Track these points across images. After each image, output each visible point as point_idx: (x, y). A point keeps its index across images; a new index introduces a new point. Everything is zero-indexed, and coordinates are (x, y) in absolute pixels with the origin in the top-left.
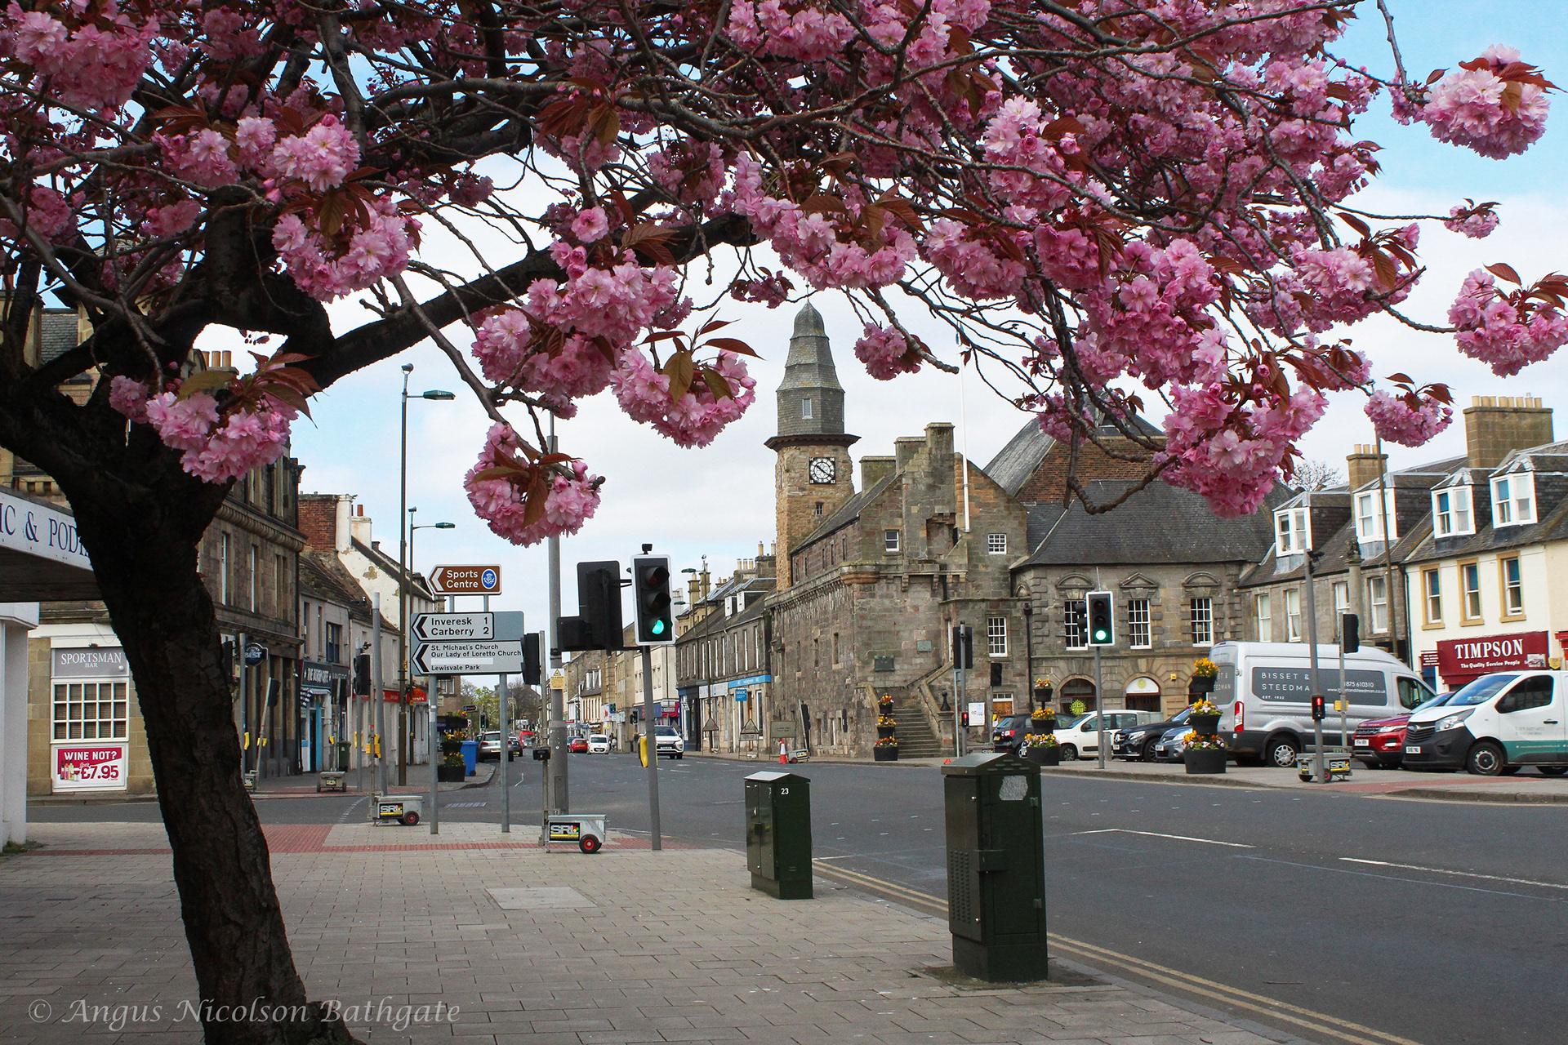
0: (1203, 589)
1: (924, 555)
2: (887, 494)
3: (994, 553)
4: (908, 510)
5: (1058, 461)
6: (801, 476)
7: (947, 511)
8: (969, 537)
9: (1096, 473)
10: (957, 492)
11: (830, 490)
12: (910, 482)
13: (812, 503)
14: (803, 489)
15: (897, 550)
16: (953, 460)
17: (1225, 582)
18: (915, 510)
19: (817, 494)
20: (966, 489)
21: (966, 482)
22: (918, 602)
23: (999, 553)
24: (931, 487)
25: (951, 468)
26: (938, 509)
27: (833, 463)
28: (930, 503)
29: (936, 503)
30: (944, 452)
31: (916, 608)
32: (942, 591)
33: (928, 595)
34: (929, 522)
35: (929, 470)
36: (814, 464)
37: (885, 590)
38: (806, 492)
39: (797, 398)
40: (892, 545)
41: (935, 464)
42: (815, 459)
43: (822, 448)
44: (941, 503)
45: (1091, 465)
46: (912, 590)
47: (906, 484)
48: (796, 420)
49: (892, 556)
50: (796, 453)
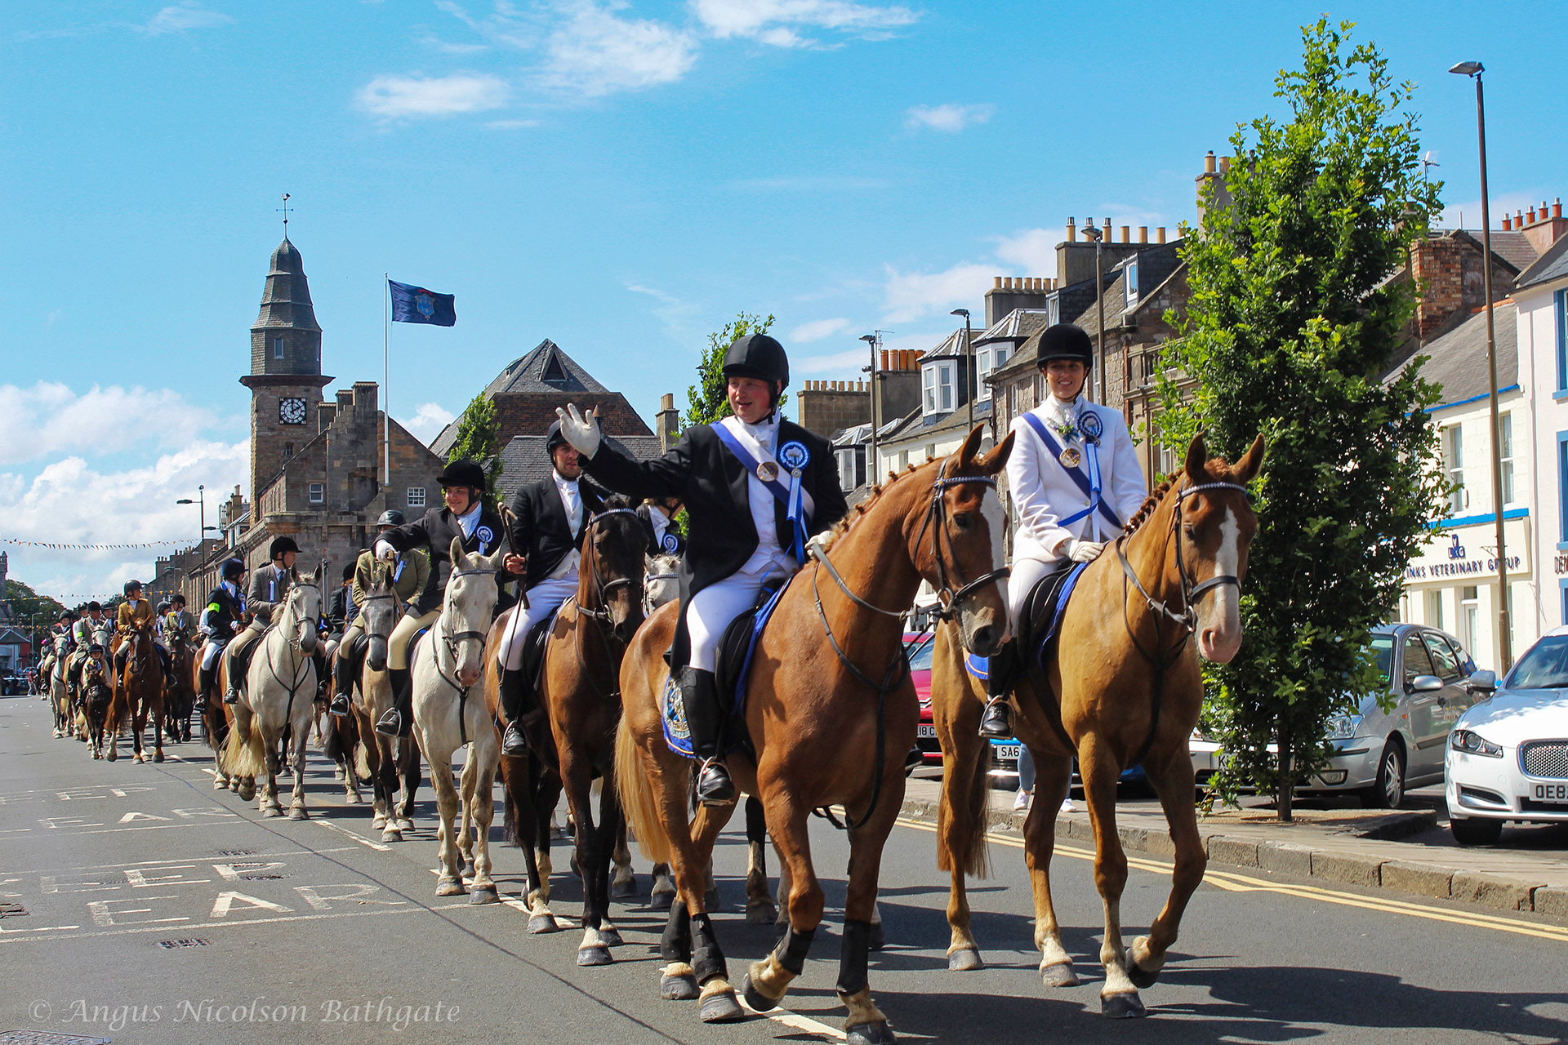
1: (345, 507)
2: (312, 448)
3: (413, 505)
4: (332, 464)
6: (271, 416)
7: (369, 465)
8: (389, 490)
9: (531, 427)
10: (379, 448)
11: (301, 431)
12: (334, 438)
13: (281, 443)
14: (273, 430)
15: (321, 501)
16: (376, 417)
18: (337, 464)
19: (289, 434)
20: (386, 445)
21: (386, 439)
22: (336, 551)
23: (418, 505)
24: (354, 443)
25: (375, 425)
26: (360, 464)
27: (304, 403)
28: (353, 458)
29: (360, 457)
30: (367, 409)
31: (336, 557)
32: (360, 540)
33: (348, 545)
34: (351, 476)
35: (352, 426)
36: (285, 404)
37: (306, 539)
38: (276, 433)
39: (268, 338)
40: (317, 496)
41: (358, 421)
42: (286, 399)
43: (293, 389)
44: (364, 458)
45: (527, 419)
46: (332, 539)
47: (330, 440)
48: (268, 359)
49: (315, 507)
50: (267, 393)
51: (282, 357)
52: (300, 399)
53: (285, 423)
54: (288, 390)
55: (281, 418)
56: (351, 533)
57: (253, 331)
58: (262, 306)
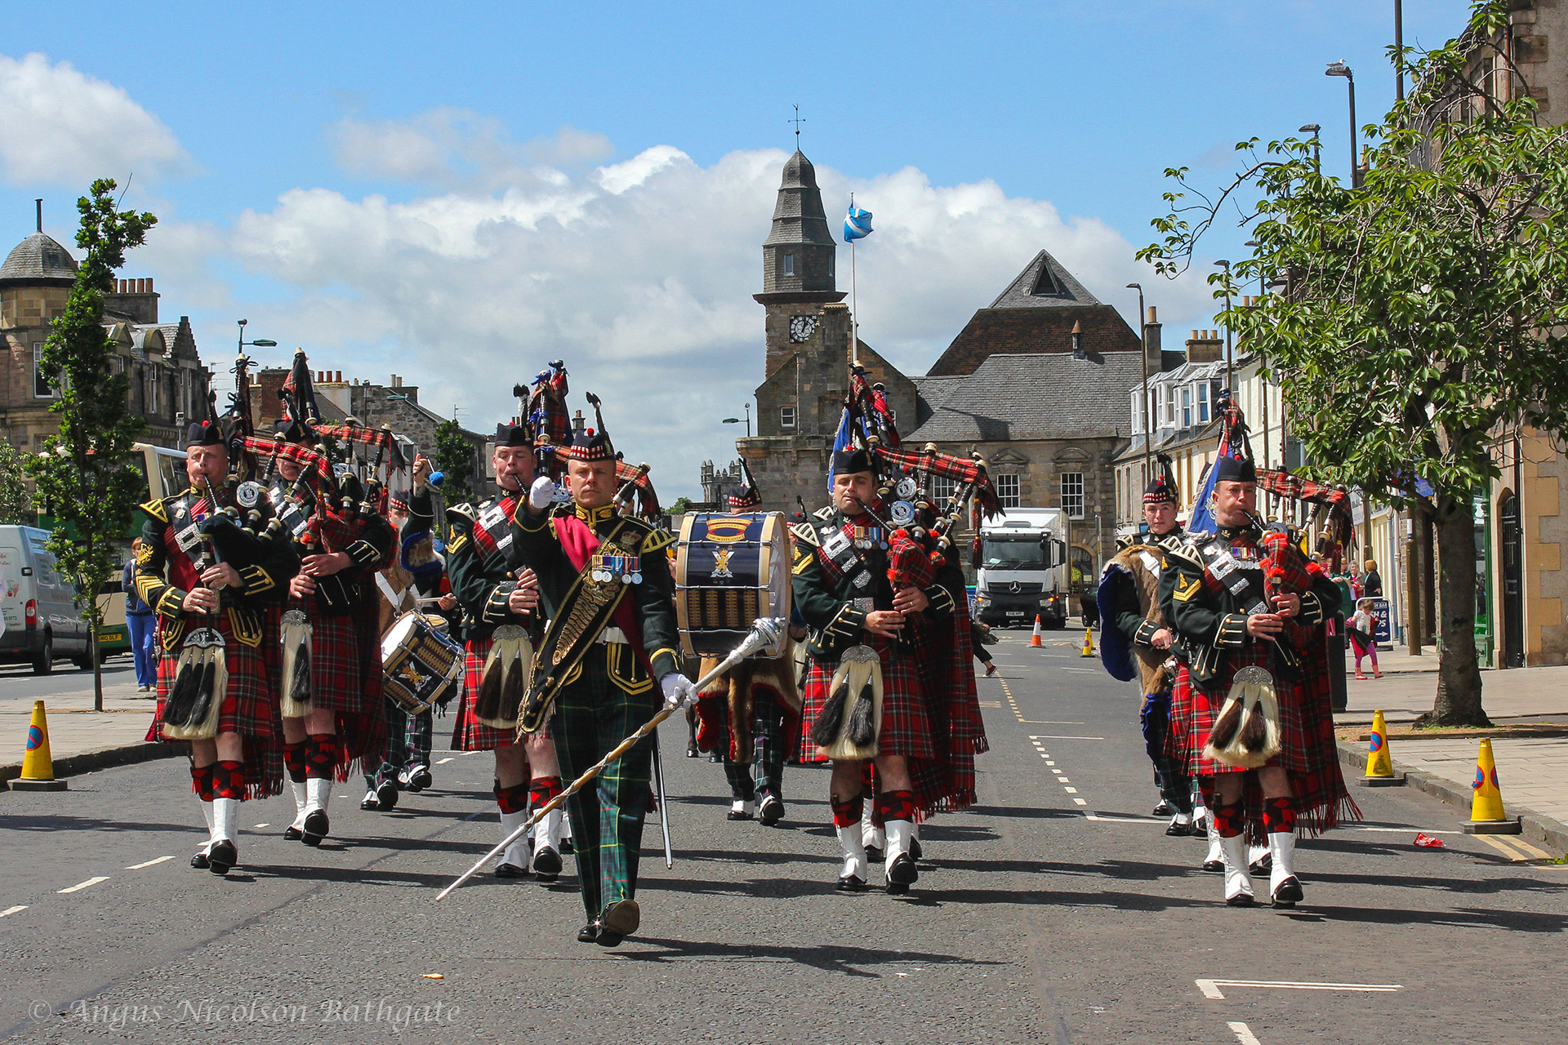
0: (1073, 465)
1: (814, 431)
2: (783, 372)
4: (801, 388)
5: (978, 332)
6: (781, 335)
7: (838, 389)
9: (1017, 344)
12: (804, 361)
14: (783, 349)
15: (793, 425)
16: (846, 339)
17: (1097, 457)
18: (807, 387)
22: (806, 476)
24: (823, 366)
25: (844, 347)
26: (829, 387)
27: (815, 321)
28: (823, 381)
29: (829, 380)
30: (836, 332)
31: (806, 482)
33: (817, 469)
34: (821, 399)
35: (822, 349)
36: (795, 322)
37: (776, 463)
38: (786, 352)
39: (778, 253)
40: (789, 420)
41: (828, 343)
42: (796, 317)
43: (803, 306)
44: (834, 381)
45: (1012, 336)
46: (802, 464)
47: (800, 364)
48: (779, 277)
49: (787, 432)
50: (777, 311)
51: (792, 274)
52: (810, 317)
53: (796, 342)
54: (798, 308)
55: (791, 337)
56: (820, 457)
57: (765, 247)
58: (774, 221)
